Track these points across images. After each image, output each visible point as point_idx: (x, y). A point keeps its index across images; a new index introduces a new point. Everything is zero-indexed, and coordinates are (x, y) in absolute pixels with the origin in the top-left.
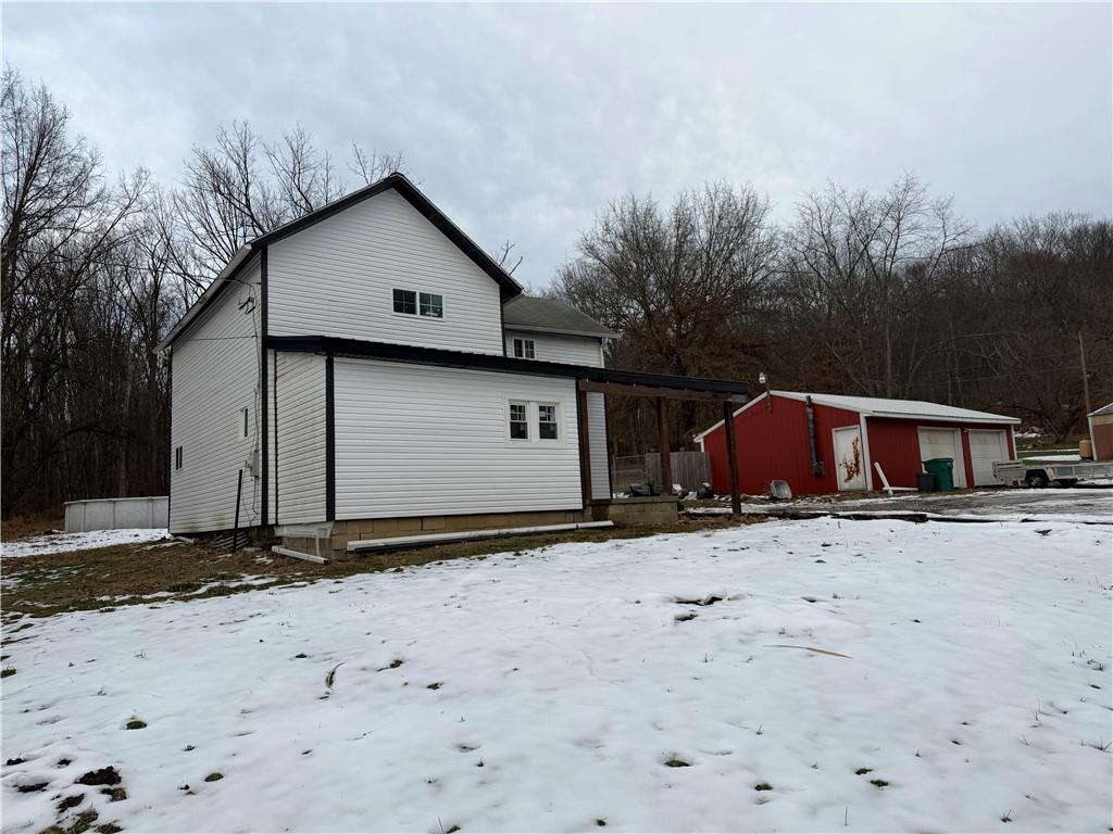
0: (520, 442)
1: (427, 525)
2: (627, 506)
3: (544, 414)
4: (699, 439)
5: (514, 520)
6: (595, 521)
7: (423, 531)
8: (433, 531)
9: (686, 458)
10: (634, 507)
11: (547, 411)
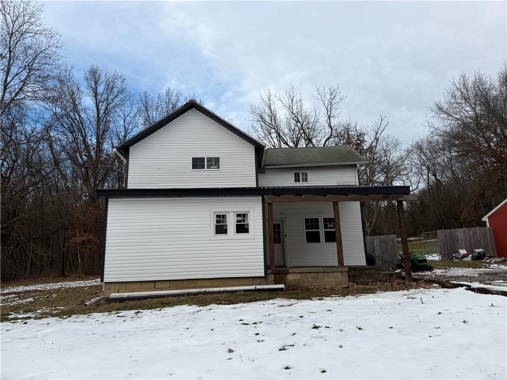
0: (221, 236)
1: (158, 285)
2: (303, 275)
3: (240, 219)
4: (485, 219)
5: (215, 283)
6: (276, 284)
7: (155, 289)
8: (162, 289)
9: (471, 232)
10: (309, 275)
11: (242, 216)
